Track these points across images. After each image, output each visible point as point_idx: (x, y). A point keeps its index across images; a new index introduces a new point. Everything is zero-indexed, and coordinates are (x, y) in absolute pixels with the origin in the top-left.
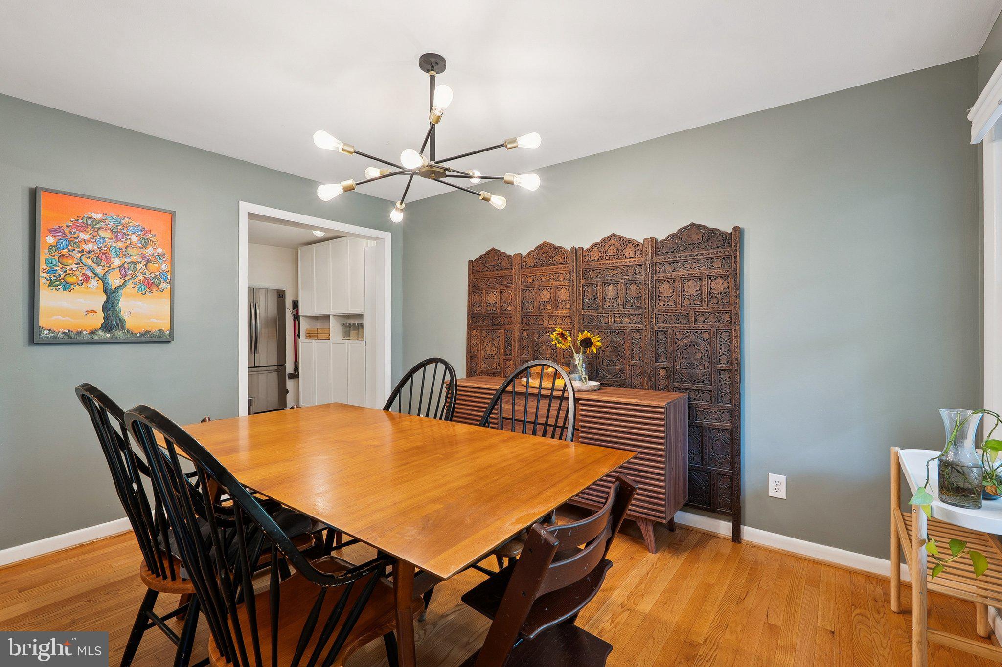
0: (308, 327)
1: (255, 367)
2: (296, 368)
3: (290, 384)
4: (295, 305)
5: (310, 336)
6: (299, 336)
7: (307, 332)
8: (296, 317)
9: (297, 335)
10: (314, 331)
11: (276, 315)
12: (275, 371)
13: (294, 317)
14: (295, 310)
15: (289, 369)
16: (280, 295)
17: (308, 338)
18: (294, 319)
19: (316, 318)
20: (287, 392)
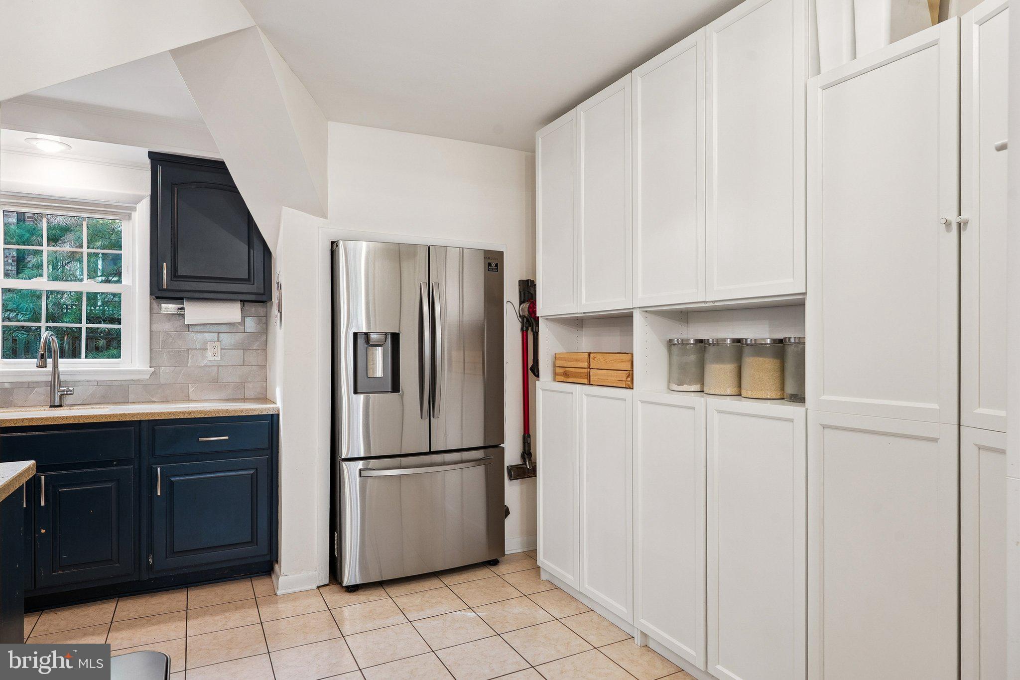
0: (560, 350)
1: (431, 453)
2: (528, 452)
3: (513, 492)
4: (528, 290)
5: (566, 374)
6: (536, 371)
7: (558, 363)
8: (530, 322)
9: (531, 369)
10: (577, 360)
11: (482, 318)
12: (477, 461)
13: (522, 323)
14: (526, 306)
15: (512, 454)
16: (490, 264)
17: (562, 378)
18: (522, 329)
19: (578, 323)
20: (507, 512)
